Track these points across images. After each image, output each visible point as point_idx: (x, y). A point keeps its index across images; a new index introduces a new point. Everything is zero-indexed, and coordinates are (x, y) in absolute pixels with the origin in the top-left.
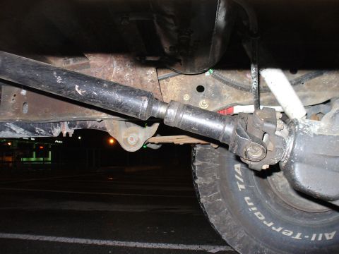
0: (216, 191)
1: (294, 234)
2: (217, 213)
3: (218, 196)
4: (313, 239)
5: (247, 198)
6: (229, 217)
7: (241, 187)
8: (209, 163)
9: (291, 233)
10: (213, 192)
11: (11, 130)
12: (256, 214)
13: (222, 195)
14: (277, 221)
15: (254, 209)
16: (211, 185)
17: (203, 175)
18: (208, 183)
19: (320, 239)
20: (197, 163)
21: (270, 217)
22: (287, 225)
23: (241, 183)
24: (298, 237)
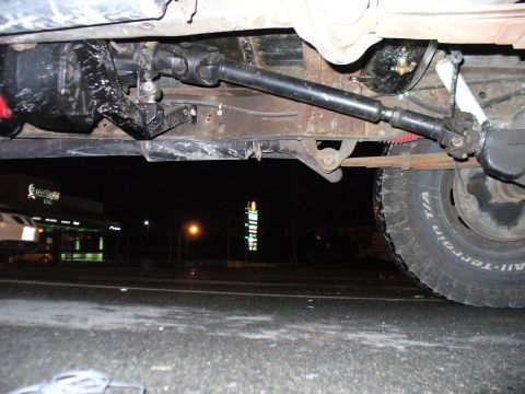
0: (403, 219)
1: (484, 265)
2: (404, 243)
3: (406, 225)
4: (503, 269)
5: (435, 227)
6: (417, 246)
7: (429, 215)
8: (396, 192)
9: (480, 264)
10: (401, 221)
11: (203, 151)
12: (445, 243)
13: (410, 224)
14: (466, 252)
15: (442, 238)
16: (398, 213)
17: (389, 203)
18: (395, 212)
19: (510, 269)
20: (384, 192)
21: (459, 247)
22: (476, 256)
23: (428, 211)
24: (487, 267)
